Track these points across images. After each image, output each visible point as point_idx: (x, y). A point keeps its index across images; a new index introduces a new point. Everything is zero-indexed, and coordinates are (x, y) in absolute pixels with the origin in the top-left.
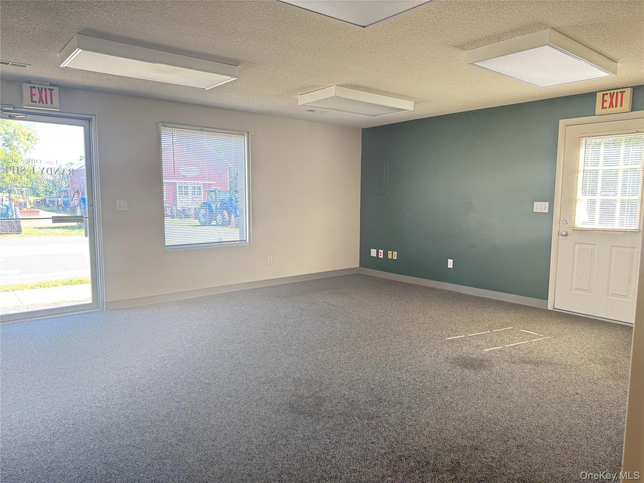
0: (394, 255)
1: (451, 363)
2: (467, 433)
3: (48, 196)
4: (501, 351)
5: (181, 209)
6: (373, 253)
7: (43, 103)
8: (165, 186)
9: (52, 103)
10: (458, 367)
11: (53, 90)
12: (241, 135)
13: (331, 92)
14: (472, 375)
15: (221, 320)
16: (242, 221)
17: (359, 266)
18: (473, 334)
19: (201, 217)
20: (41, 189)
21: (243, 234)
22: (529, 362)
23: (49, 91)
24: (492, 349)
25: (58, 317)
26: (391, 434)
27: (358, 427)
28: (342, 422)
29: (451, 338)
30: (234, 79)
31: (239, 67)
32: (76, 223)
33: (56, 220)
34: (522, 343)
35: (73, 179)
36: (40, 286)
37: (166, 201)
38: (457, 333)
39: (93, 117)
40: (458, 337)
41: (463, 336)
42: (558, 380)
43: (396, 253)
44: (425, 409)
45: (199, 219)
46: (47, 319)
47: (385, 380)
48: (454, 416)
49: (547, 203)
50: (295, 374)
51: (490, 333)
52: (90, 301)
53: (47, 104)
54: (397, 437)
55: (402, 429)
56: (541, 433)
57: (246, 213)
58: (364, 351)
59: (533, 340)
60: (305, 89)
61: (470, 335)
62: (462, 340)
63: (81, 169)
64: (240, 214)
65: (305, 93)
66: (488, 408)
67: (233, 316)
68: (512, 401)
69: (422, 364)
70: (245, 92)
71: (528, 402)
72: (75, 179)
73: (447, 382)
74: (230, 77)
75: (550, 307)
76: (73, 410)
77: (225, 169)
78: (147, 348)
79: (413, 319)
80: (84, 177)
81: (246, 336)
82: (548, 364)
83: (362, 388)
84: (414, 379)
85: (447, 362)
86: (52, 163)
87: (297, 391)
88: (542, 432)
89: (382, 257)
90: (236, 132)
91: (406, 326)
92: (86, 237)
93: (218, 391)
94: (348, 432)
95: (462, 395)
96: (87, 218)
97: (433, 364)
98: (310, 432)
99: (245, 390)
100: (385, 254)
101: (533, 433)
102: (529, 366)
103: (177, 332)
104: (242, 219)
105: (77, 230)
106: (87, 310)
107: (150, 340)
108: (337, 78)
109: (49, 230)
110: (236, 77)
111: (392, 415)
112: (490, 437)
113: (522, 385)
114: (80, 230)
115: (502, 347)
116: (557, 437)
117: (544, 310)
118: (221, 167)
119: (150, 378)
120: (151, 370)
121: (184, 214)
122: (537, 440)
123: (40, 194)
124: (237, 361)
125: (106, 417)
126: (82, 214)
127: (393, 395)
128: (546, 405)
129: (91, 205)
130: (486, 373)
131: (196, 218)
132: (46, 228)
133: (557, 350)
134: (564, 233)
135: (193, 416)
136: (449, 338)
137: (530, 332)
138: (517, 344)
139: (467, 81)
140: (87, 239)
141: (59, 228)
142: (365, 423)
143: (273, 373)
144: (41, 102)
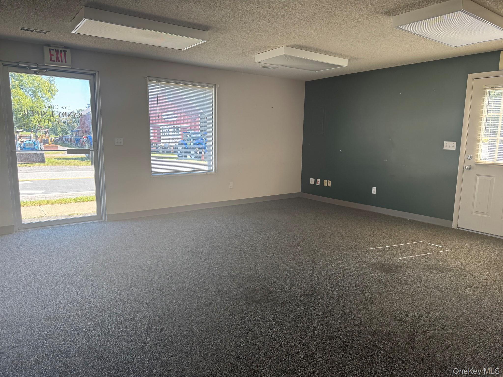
0: (328, 183)
1: (372, 268)
2: (382, 321)
3: (64, 135)
4: (412, 259)
5: (163, 146)
6: (312, 181)
7: (59, 61)
8: (152, 128)
9: (66, 62)
10: (377, 271)
11: (66, 51)
12: (209, 87)
13: (281, 51)
14: (389, 277)
15: (193, 230)
16: (210, 155)
17: (300, 192)
18: (390, 246)
19: (179, 153)
20: (59, 129)
21: (210, 165)
22: (435, 269)
23: (64, 52)
24: (405, 257)
25: (72, 225)
26: (322, 319)
27: (297, 313)
28: (285, 309)
29: (373, 248)
30: (204, 42)
31: (208, 32)
32: (85, 154)
33: (69, 152)
34: (430, 254)
35: (82, 120)
36: (59, 202)
37: (152, 140)
38: (377, 245)
39: (97, 73)
40: (378, 248)
41: (382, 247)
42: (458, 283)
43: (330, 181)
44: (350, 302)
45: (178, 154)
46: (64, 226)
47: (319, 279)
48: (373, 308)
49: (455, 143)
50: (249, 272)
51: (404, 245)
52: (96, 214)
53: (62, 62)
54: (327, 323)
55: (331, 317)
56: (442, 324)
57: (213, 149)
58: (303, 256)
59: (439, 252)
60: (260, 50)
61: (388, 246)
62: (381, 250)
63: (88, 114)
64: (209, 150)
65: (260, 52)
66: (400, 303)
67: (202, 227)
68: (420, 298)
69: (348, 268)
70: (213, 52)
71: (433, 300)
72: (84, 120)
73: (368, 282)
74: (201, 40)
75: (454, 226)
76: (83, 293)
77: (197, 114)
78: (138, 249)
79: (343, 233)
80: (90, 121)
81: (212, 242)
82: (450, 271)
83: (300, 284)
84: (342, 279)
85: (369, 266)
86: (66, 109)
87: (251, 285)
88: (444, 323)
89: (319, 184)
90: (206, 85)
91: (336, 238)
92: (92, 165)
93: (191, 283)
94: (289, 317)
95: (380, 293)
96: (93, 150)
97: (358, 268)
98: (260, 316)
99: (211, 282)
100: (322, 182)
101: (436, 323)
102: (434, 272)
103: (160, 238)
104: (210, 154)
105: (86, 161)
106: (93, 220)
107: (140, 244)
108: (286, 40)
109: (65, 160)
110: (205, 40)
111: (324, 305)
112: (401, 325)
113: (428, 286)
114: (87, 161)
115: (413, 256)
116: (455, 327)
117: (449, 228)
118: (194, 112)
119: (140, 271)
120: (141, 266)
121: (166, 150)
122: (439, 329)
123: (59, 134)
124: (205, 261)
125: (107, 300)
126: (89, 147)
127: (325, 290)
128: (448, 303)
129: (96, 141)
130: (399, 276)
131: (175, 153)
132: (63, 159)
133: (458, 260)
134: (468, 167)
135: (172, 301)
136: (371, 248)
137: (437, 245)
138: (426, 254)
139: (392, 42)
140: (93, 167)
141: (72, 159)
142: (302, 311)
143: (232, 271)
144: (58, 61)
